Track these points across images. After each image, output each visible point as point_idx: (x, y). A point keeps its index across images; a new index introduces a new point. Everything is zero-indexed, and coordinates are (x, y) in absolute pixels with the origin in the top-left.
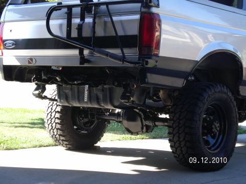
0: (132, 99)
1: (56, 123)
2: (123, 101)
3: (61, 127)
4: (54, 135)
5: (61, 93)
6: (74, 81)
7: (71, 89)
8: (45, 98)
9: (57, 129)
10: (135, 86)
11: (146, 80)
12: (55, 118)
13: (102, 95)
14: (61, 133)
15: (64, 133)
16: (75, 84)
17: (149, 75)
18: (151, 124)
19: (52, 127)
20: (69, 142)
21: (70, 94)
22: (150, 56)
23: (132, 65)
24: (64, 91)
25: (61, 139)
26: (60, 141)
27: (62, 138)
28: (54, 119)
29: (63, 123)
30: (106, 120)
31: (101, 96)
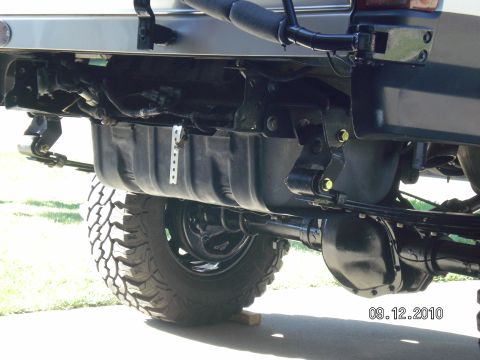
0: (329, 185)
1: (113, 241)
2: (296, 191)
3: (127, 253)
4: (108, 276)
5: (106, 148)
6: (137, 109)
7: (135, 137)
8: (61, 160)
9: (117, 260)
10: (346, 137)
11: (380, 115)
12: (111, 225)
13: (229, 164)
14: (130, 275)
15: (136, 272)
16: (140, 120)
17: (390, 93)
18: (420, 265)
19: (103, 252)
20: (156, 302)
21: (131, 154)
22: (398, 13)
23: (320, 53)
24: (114, 140)
25: (131, 291)
26: (129, 297)
27: (133, 289)
28: (107, 226)
29: (133, 242)
30: (274, 237)
31: (226, 166)
